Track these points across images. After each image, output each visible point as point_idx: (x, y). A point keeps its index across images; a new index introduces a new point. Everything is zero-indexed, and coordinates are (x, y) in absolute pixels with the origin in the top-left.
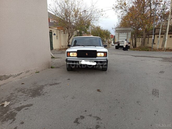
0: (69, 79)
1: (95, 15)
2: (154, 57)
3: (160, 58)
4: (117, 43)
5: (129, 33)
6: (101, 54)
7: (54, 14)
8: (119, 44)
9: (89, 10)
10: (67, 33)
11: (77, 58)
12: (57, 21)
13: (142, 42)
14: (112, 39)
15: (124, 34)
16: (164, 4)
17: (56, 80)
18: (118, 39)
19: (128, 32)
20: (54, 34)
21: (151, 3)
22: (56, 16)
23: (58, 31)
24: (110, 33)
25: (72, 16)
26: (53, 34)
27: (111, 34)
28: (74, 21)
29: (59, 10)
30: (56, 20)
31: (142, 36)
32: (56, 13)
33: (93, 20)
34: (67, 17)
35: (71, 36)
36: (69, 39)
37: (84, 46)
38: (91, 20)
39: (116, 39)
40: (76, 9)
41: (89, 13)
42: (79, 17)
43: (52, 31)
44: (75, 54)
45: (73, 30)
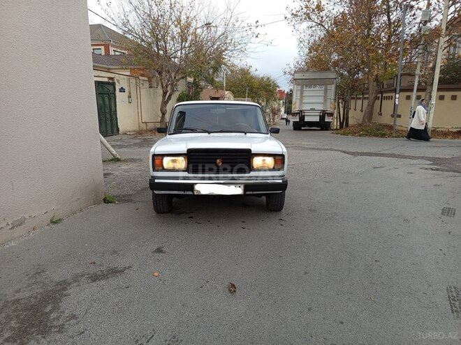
0: (159, 251)
1: (237, 36)
2: (405, 157)
3: (422, 158)
4: (297, 113)
5: (329, 87)
6: (264, 160)
7: (120, 32)
8: (302, 118)
9: (219, 21)
10: (160, 87)
11: (186, 174)
12: (130, 52)
13: (362, 111)
14: (281, 101)
15: (317, 88)
16: (424, 8)
17: (115, 252)
18: (301, 103)
19: (326, 85)
20: (122, 90)
21: (389, 7)
22: (126, 37)
23: (131, 80)
24: (276, 86)
25: (173, 38)
26: (118, 87)
27: (278, 87)
28: (179, 53)
29: (135, 21)
30: (125, 49)
31: (363, 94)
32: (124, 29)
33: (232, 51)
34: (158, 40)
35: (170, 95)
36: (165, 103)
37: (209, 133)
38: (226, 49)
39: (295, 104)
40: (183, 17)
41: (221, 30)
42: (192, 40)
43: (116, 81)
44: (182, 163)
45: (175, 78)
